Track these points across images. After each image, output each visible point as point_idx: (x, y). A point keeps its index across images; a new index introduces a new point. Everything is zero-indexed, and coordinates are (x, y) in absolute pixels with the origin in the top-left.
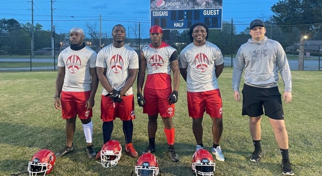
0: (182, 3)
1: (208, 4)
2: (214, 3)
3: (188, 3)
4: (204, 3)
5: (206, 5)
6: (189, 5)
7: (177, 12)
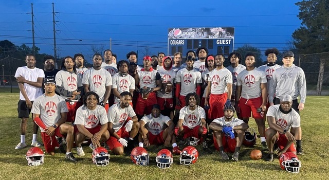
0: (198, 33)
1: (221, 34)
2: (226, 33)
3: (203, 33)
4: (218, 33)
5: (219, 35)
6: (203, 34)
7: (193, 41)
